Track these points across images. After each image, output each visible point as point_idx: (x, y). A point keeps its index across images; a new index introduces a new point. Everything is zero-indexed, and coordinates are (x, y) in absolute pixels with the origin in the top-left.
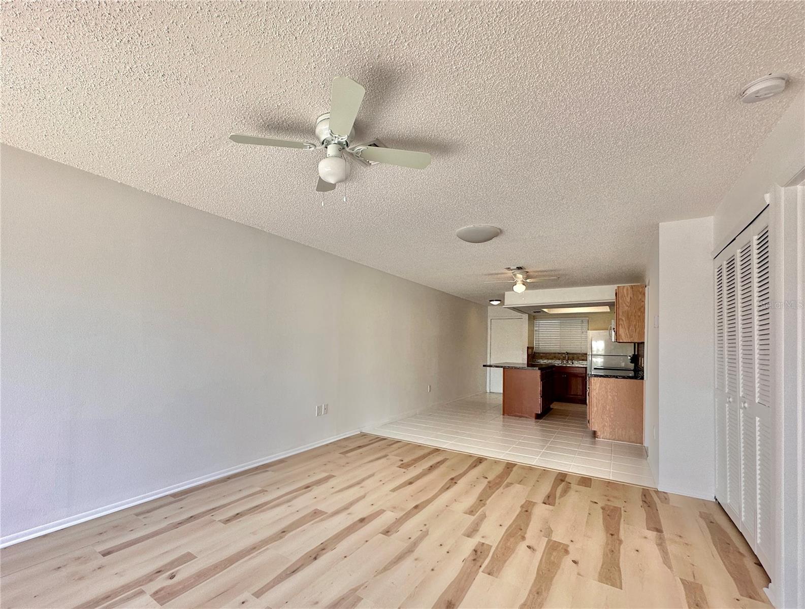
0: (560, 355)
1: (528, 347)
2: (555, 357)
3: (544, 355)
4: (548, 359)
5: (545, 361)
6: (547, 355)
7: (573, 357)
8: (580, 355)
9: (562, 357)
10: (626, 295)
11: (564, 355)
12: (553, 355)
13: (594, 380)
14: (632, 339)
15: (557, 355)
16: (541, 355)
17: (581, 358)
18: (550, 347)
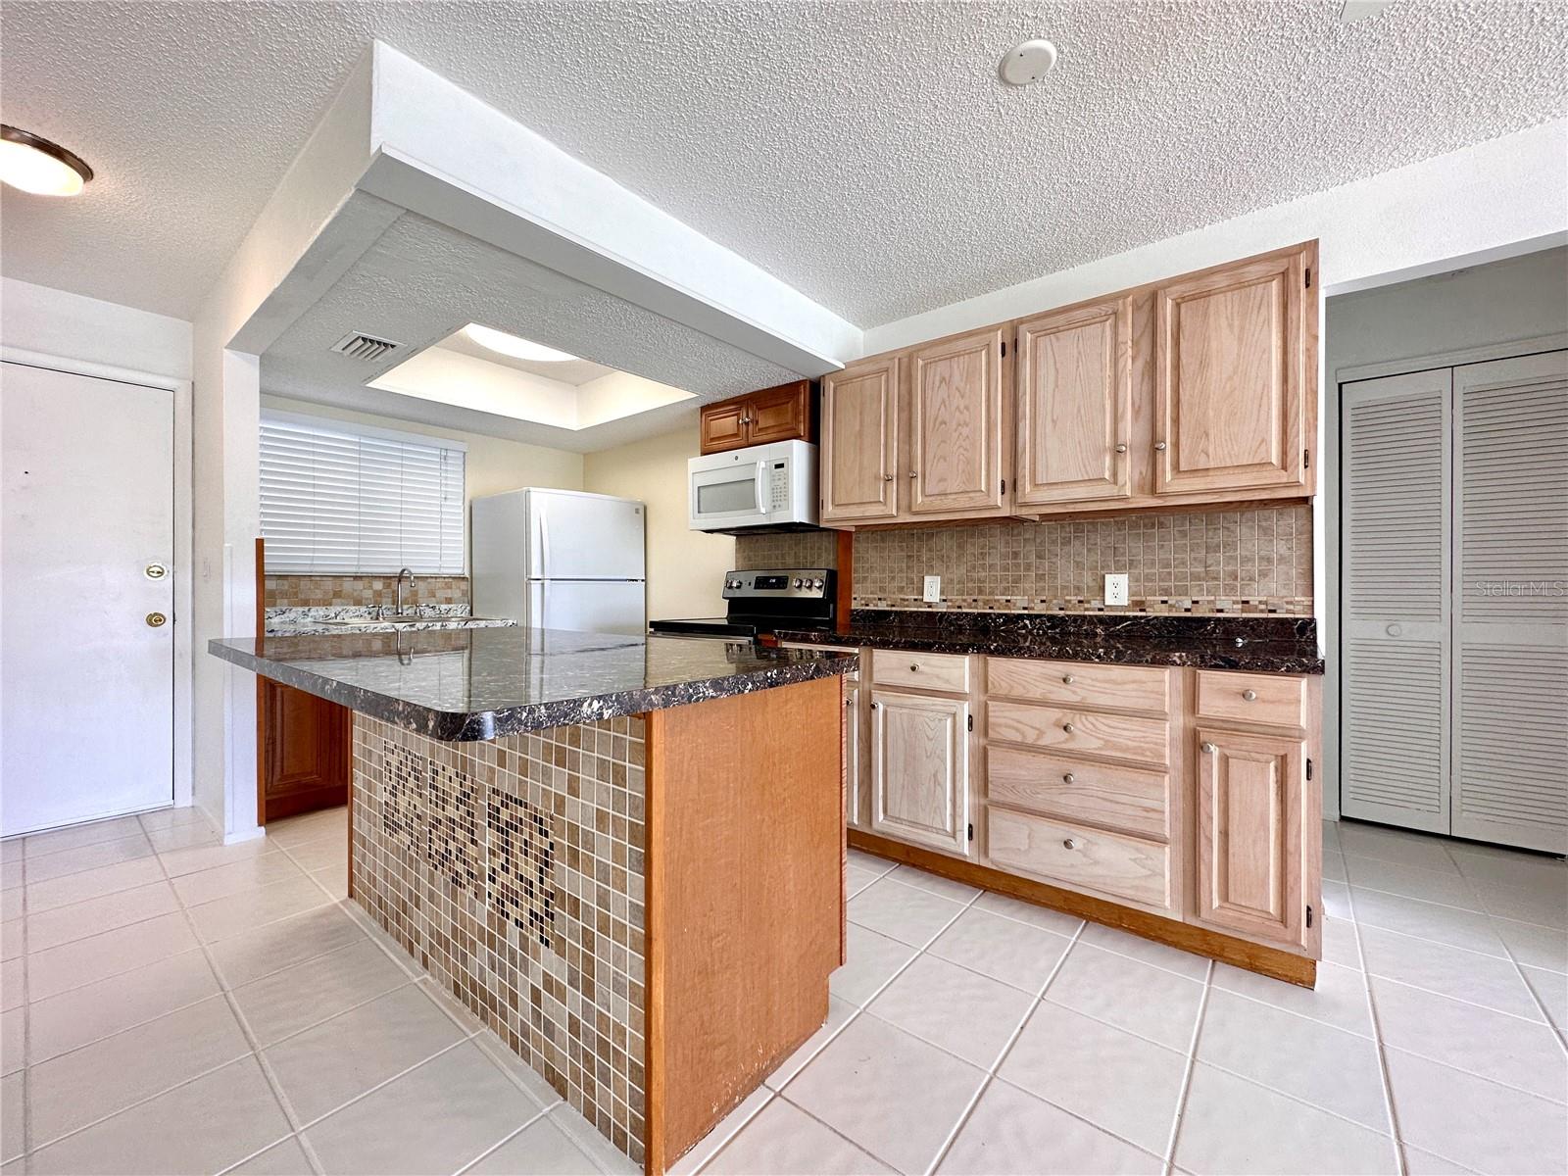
0: (359, 585)
1: (259, 544)
2: (337, 594)
3: (286, 585)
4: (305, 603)
5: (292, 616)
6: (298, 588)
7: (415, 594)
8: (440, 583)
9: (368, 594)
11: (378, 585)
12: (329, 585)
15: (347, 584)
16: (271, 585)
17: (449, 594)
18: (314, 550)
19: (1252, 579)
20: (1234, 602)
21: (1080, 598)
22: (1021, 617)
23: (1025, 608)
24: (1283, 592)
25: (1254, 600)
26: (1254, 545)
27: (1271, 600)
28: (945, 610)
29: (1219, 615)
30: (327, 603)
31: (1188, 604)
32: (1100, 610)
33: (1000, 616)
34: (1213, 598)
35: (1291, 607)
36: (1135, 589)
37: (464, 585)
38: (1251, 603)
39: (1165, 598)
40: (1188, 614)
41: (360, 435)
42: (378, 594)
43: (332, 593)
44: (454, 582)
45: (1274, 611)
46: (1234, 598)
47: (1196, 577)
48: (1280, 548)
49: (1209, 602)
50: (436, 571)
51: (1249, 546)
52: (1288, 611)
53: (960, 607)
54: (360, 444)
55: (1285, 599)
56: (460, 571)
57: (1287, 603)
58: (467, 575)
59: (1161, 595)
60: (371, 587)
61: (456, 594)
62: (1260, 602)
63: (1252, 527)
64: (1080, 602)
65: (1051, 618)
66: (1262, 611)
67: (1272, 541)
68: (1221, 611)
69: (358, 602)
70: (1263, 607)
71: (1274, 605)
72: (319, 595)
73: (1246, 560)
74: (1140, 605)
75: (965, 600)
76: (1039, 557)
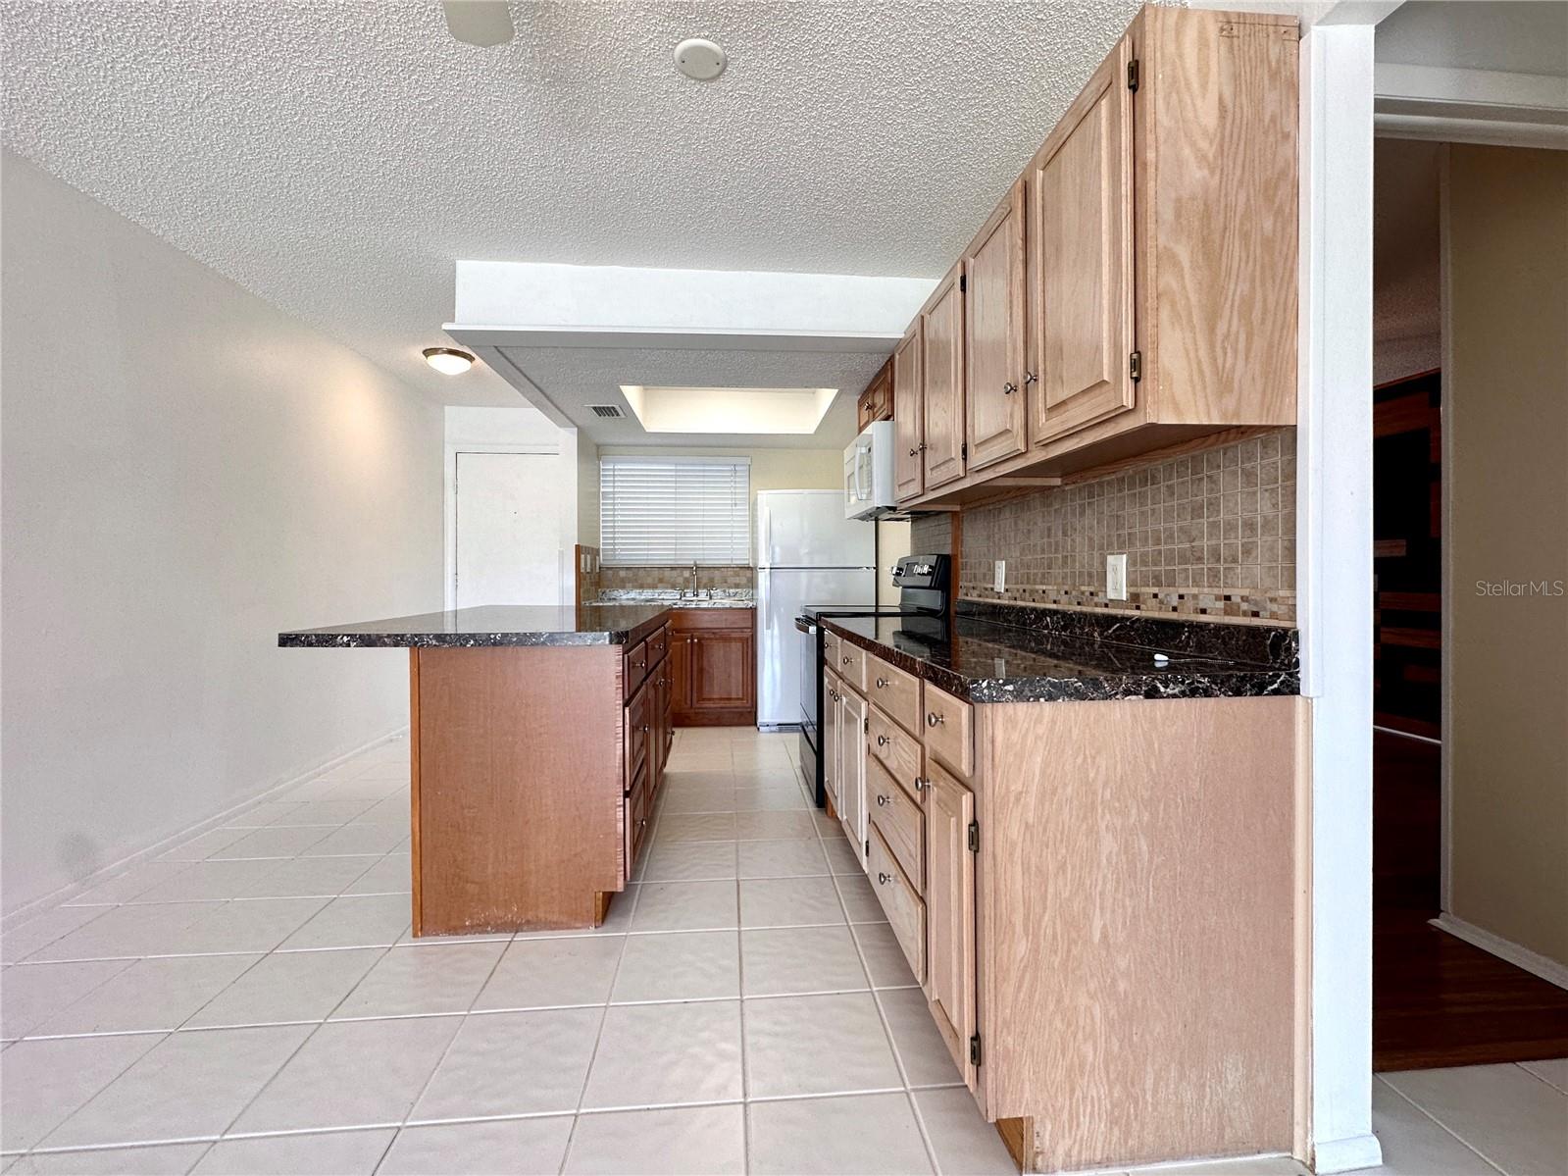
0: (675, 573)
1: (578, 548)
2: (661, 581)
3: (630, 574)
4: (642, 587)
5: (632, 595)
6: (637, 576)
7: (712, 580)
8: (731, 572)
9: (680, 580)
10: (1195, 85)
11: (687, 574)
12: (656, 573)
13: (1012, 722)
14: (1230, 402)
15: (667, 573)
16: (622, 574)
17: (737, 580)
18: (648, 550)
19: (1235, 560)
20: (1218, 598)
21: (1092, 589)
22: (1045, 612)
23: (1055, 602)
24: (1268, 582)
25: (1236, 594)
26: (1236, 504)
27: (1257, 596)
28: (1007, 602)
29: (1203, 618)
30: (654, 587)
31: (1175, 601)
32: (1106, 606)
33: (1034, 609)
34: (1195, 591)
35: (1274, 607)
36: (1132, 576)
37: (748, 573)
38: (1233, 598)
39: (1156, 590)
40: (1174, 616)
41: (676, 465)
42: (686, 580)
43: (657, 579)
44: (741, 572)
45: (1256, 614)
46: (1216, 591)
47: (1184, 560)
48: (1264, 506)
49: (1195, 597)
50: (729, 562)
51: (1231, 505)
52: (1273, 616)
53: (1015, 599)
54: (676, 470)
55: (1268, 595)
56: (747, 562)
57: (1273, 600)
58: (751, 565)
59: (1154, 585)
60: (682, 575)
61: (744, 581)
62: (1244, 599)
63: (1235, 473)
64: (1092, 594)
65: (1064, 614)
66: (1245, 614)
67: (1255, 493)
68: (1204, 611)
69: (674, 587)
70: (1245, 606)
71: (1256, 603)
72: (649, 580)
73: (1231, 527)
74: (1135, 599)
75: (1018, 590)
76: (1065, 534)
